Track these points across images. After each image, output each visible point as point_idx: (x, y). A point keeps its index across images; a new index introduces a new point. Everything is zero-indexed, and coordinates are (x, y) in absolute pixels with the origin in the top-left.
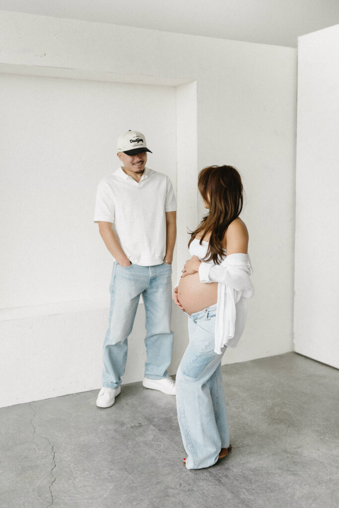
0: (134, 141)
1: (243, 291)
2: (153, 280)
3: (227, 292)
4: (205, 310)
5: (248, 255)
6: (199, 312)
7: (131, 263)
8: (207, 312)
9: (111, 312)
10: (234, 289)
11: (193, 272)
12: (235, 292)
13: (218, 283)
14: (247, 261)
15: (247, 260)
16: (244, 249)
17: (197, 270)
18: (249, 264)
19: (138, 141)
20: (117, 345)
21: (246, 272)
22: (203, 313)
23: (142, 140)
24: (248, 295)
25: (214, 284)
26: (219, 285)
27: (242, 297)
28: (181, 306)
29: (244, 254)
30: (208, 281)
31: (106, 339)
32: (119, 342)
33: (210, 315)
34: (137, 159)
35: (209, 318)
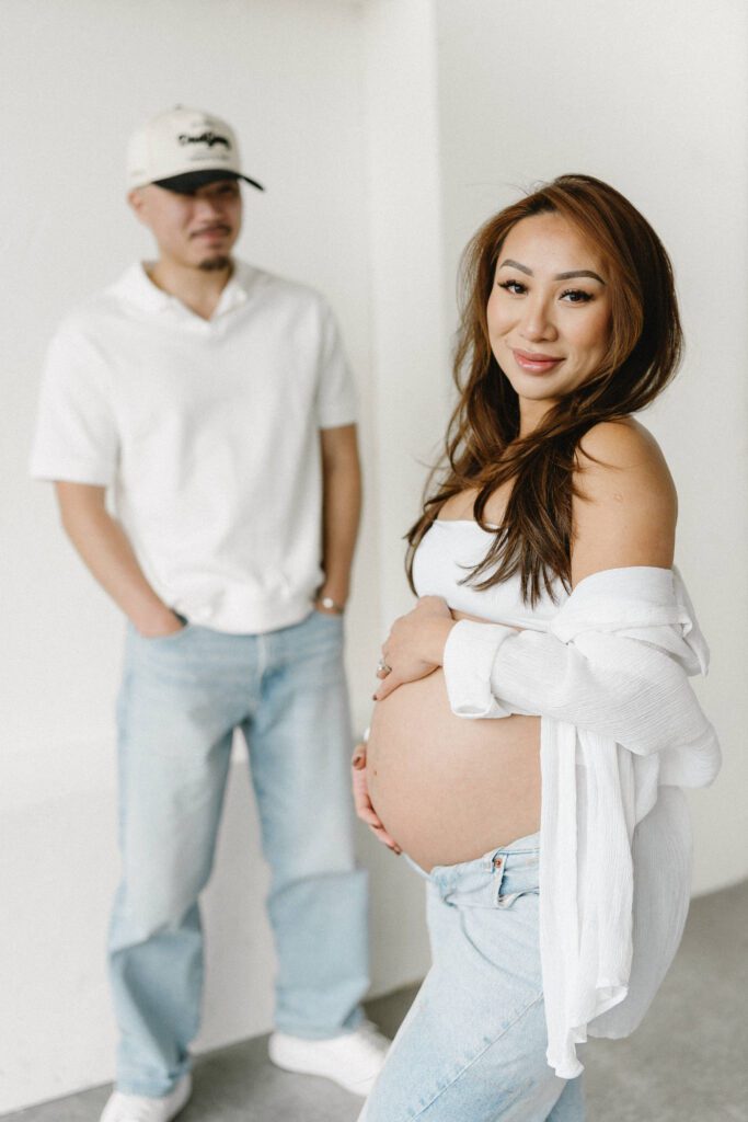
0: (192, 140)
1: (666, 755)
2: (274, 676)
3: (587, 763)
4: (488, 858)
5: (676, 573)
6: (463, 868)
7: (182, 620)
8: (499, 872)
9: (122, 813)
10: (618, 747)
11: (419, 670)
12: (627, 761)
13: (540, 717)
14: (674, 604)
15: (676, 595)
16: (659, 548)
17: (435, 660)
18: (685, 619)
19: (211, 139)
20: (157, 938)
21: (673, 656)
22: (477, 874)
23: (223, 141)
24: (692, 771)
25: (517, 725)
26: (545, 725)
27: (662, 790)
28: (381, 827)
29: (657, 573)
30: (487, 707)
31: (115, 921)
32: (165, 927)
33: (512, 884)
34: (204, 213)
35: (508, 900)
